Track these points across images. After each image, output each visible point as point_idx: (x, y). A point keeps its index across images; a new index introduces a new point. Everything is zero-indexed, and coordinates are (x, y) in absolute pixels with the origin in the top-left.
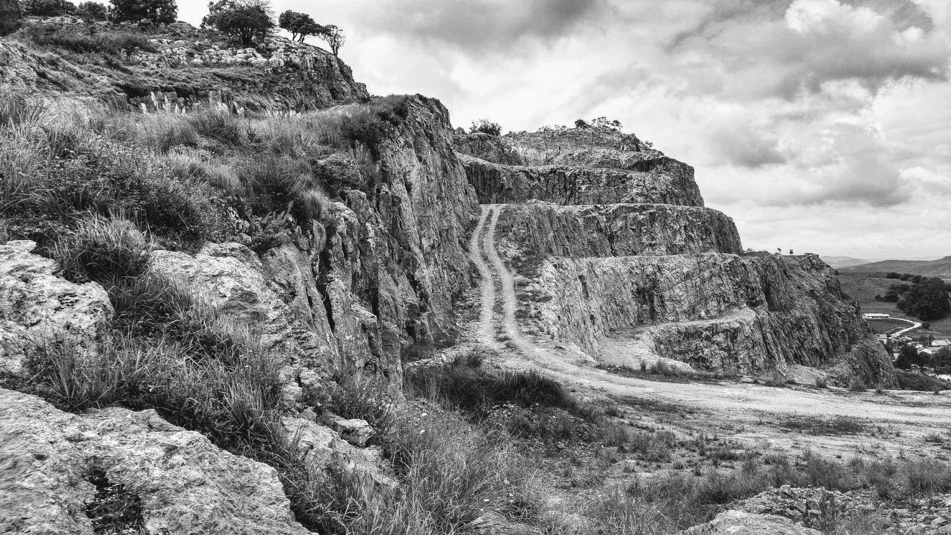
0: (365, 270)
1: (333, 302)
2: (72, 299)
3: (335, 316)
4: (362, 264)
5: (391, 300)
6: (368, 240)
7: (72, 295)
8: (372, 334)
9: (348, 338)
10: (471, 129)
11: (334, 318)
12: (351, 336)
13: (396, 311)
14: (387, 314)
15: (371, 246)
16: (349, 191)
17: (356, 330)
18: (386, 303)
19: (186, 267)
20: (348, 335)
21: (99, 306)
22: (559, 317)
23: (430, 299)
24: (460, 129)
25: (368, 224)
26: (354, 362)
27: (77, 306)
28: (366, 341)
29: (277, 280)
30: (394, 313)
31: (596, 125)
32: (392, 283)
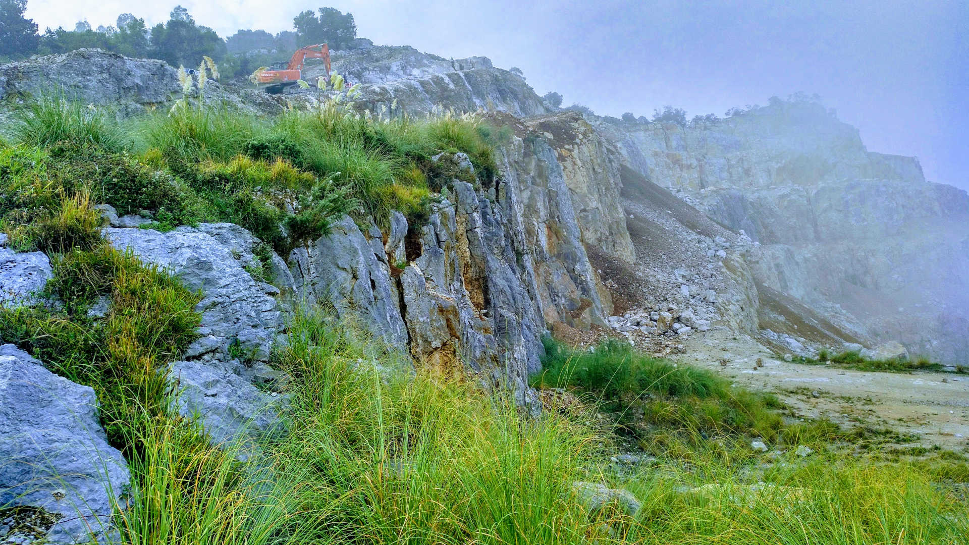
0: (474, 258)
1: (405, 285)
2: (12, 265)
3: (407, 298)
4: (471, 254)
5: (507, 289)
6: (476, 230)
7: (12, 262)
8: (451, 316)
9: (421, 319)
10: (654, 116)
11: (405, 300)
12: (425, 318)
13: (514, 299)
14: (504, 302)
15: (479, 235)
16: (457, 183)
17: (432, 312)
18: (503, 291)
19: (148, 241)
20: (422, 316)
21: (35, 271)
22: (742, 308)
23: (592, 292)
24: (642, 117)
25: (475, 214)
26: (430, 343)
27: (14, 270)
28: (444, 323)
29: (340, 265)
30: (512, 301)
31: (792, 101)
32: (510, 271)
